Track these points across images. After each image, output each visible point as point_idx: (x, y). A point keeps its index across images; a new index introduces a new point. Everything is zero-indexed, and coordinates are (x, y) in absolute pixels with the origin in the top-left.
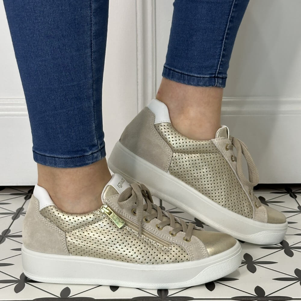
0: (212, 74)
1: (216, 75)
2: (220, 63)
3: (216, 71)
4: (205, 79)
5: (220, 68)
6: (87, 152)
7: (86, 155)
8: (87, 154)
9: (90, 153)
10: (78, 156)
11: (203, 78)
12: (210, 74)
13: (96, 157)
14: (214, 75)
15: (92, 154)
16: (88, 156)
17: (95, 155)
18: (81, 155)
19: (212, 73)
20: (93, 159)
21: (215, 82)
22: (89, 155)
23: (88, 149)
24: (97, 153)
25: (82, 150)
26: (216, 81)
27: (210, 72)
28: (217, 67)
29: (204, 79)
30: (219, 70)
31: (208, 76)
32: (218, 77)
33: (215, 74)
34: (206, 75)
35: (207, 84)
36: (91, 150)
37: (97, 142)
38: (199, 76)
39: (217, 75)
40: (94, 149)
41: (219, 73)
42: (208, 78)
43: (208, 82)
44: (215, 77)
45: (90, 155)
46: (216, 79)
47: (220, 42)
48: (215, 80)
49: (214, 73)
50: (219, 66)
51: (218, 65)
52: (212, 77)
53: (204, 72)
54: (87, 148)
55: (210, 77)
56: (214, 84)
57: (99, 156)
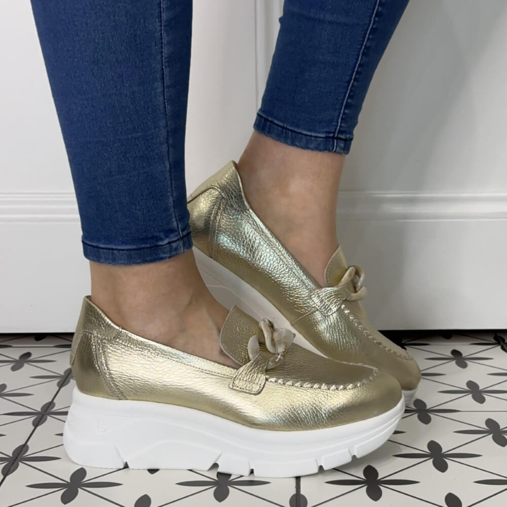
0: (329, 132)
1: (336, 135)
2: (341, 115)
3: (336, 129)
4: (319, 139)
5: (342, 124)
6: (162, 240)
7: (160, 245)
8: (161, 243)
9: (166, 241)
10: (148, 245)
11: (316, 137)
12: (327, 132)
13: (176, 249)
14: (332, 135)
15: (169, 243)
16: (164, 247)
17: (174, 245)
18: (152, 245)
19: (330, 130)
20: (171, 251)
22: (164, 245)
23: (162, 235)
24: (177, 242)
25: (153, 238)
26: (335, 144)
27: (326, 130)
28: (338, 122)
29: (317, 139)
30: (340, 126)
31: (323, 135)
32: (338, 139)
33: (334, 133)
34: (320, 133)
35: (321, 147)
36: (167, 237)
37: (176, 226)
38: (309, 133)
39: (338, 134)
40: (172, 235)
41: (340, 132)
42: (323, 138)
43: (322, 145)
44: (333, 138)
45: (166, 244)
47: (346, 85)
48: (334, 142)
49: (333, 131)
50: (340, 120)
51: (338, 119)
52: (329, 137)
53: (317, 128)
54: (160, 234)
55: (326, 138)
56: (331, 148)
57: (181, 248)
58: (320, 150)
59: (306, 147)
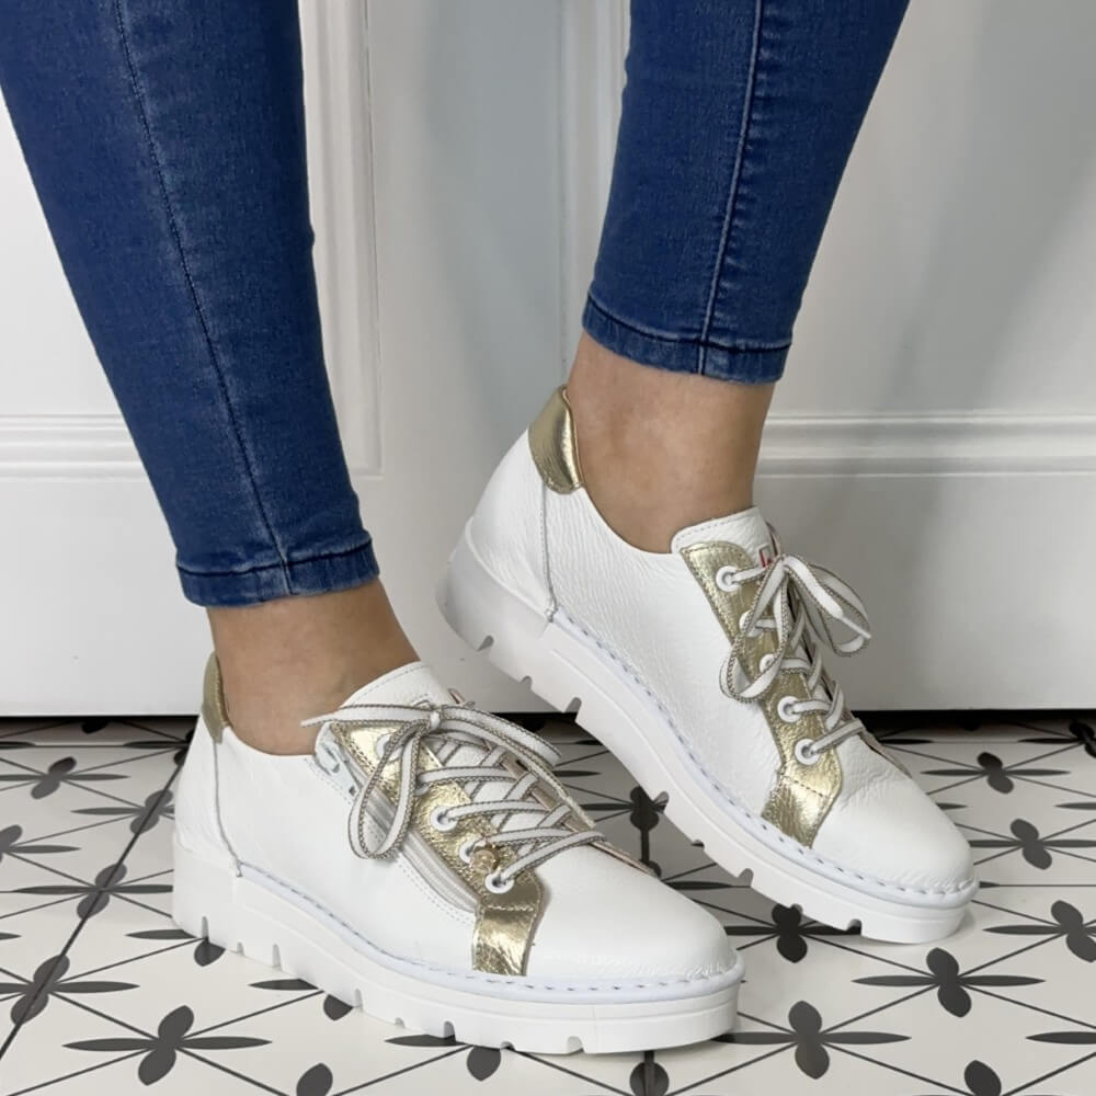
0: (690, 330)
1: (703, 337)
2: (712, 294)
3: (702, 323)
4: (667, 344)
5: (716, 314)
6: (239, 561)
7: (237, 572)
8: (236, 568)
9: (245, 567)
11: (660, 338)
12: (684, 330)
14: (694, 336)
15: (253, 570)
16: (242, 576)
17: (264, 575)
19: (688, 326)
20: (258, 587)
21: (698, 359)
23: (241, 554)
24: (272, 571)
26: (701, 357)
27: (682, 323)
28: (705, 308)
29: (662, 342)
30: (712, 318)
31: (675, 336)
32: (707, 344)
33: (700, 331)
34: (667, 330)
35: (673, 362)
36: (250, 557)
37: (268, 536)
38: (647, 330)
39: (707, 336)
40: (257, 556)
41: (712, 329)
42: (674, 341)
43: (674, 356)
44: (697, 342)
45: (246, 573)
46: (702, 350)
47: (715, 225)
48: (698, 352)
49: (697, 326)
50: (710, 303)
51: (707, 302)
52: (688, 341)
53: (665, 319)
54: (237, 549)
55: (683, 341)
56: (693, 365)
57: (281, 582)
58: (672, 369)
59: (644, 360)
